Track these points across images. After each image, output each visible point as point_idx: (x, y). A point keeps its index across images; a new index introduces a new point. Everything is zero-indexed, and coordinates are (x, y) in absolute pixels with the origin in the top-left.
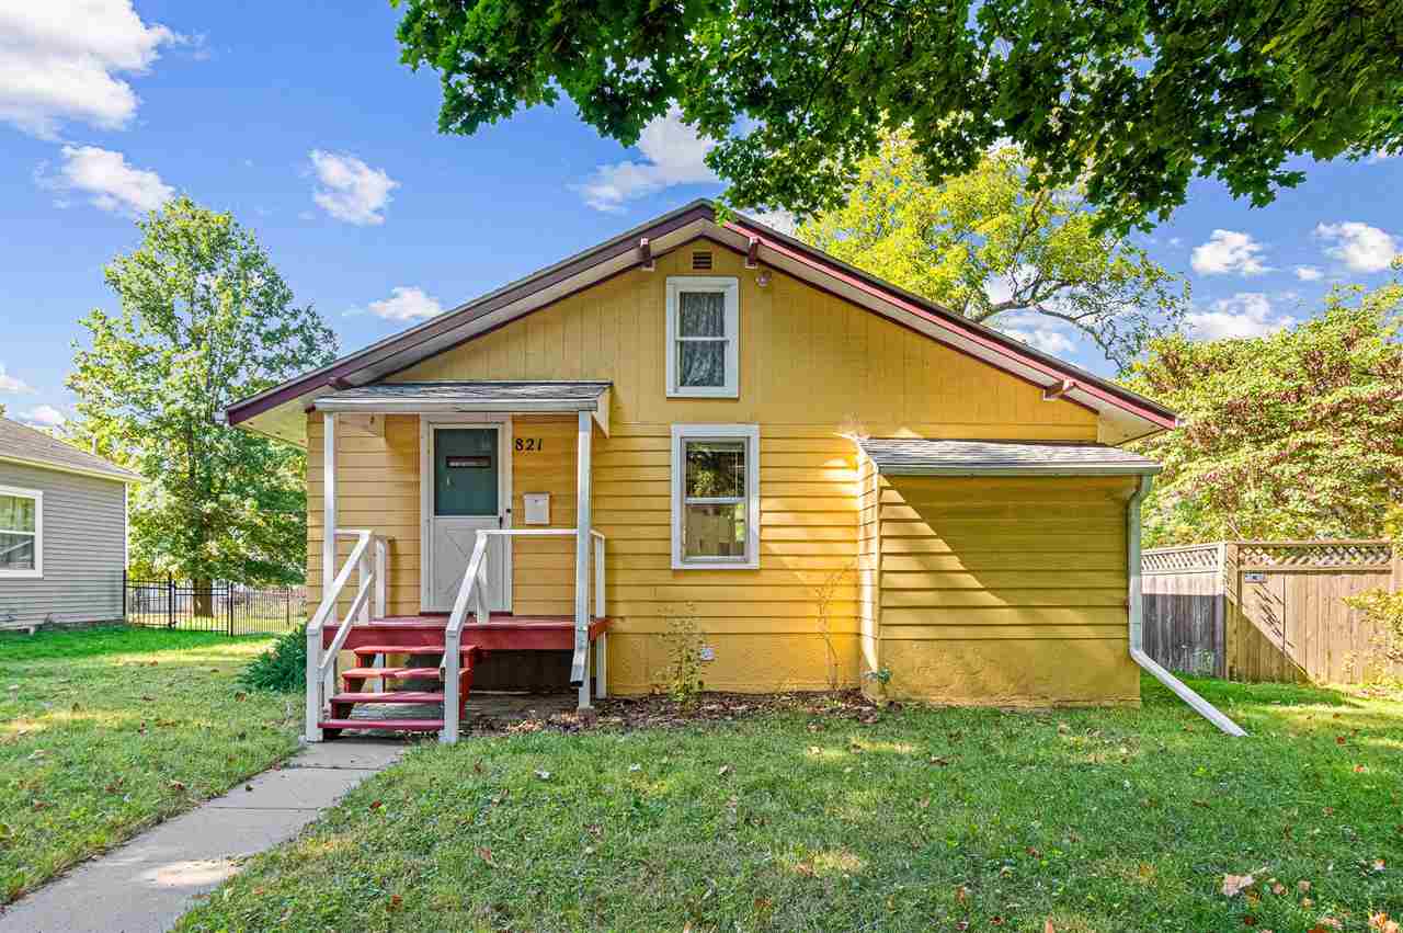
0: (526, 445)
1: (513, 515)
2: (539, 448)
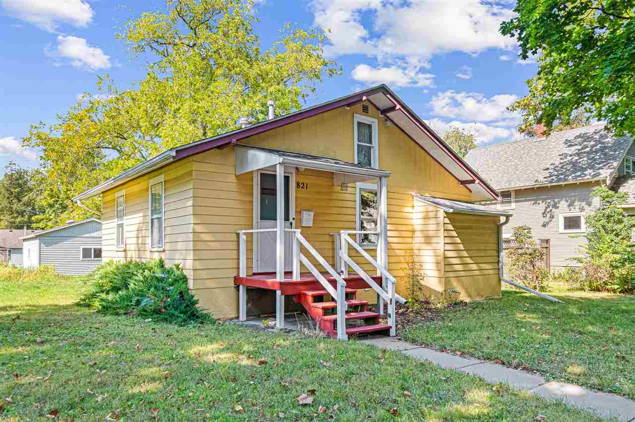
0: (301, 186)
1: (296, 221)
2: (307, 188)
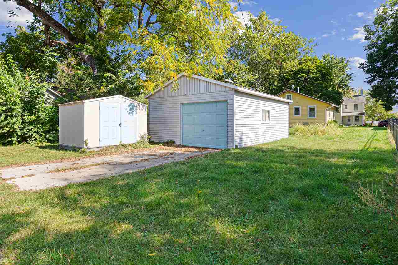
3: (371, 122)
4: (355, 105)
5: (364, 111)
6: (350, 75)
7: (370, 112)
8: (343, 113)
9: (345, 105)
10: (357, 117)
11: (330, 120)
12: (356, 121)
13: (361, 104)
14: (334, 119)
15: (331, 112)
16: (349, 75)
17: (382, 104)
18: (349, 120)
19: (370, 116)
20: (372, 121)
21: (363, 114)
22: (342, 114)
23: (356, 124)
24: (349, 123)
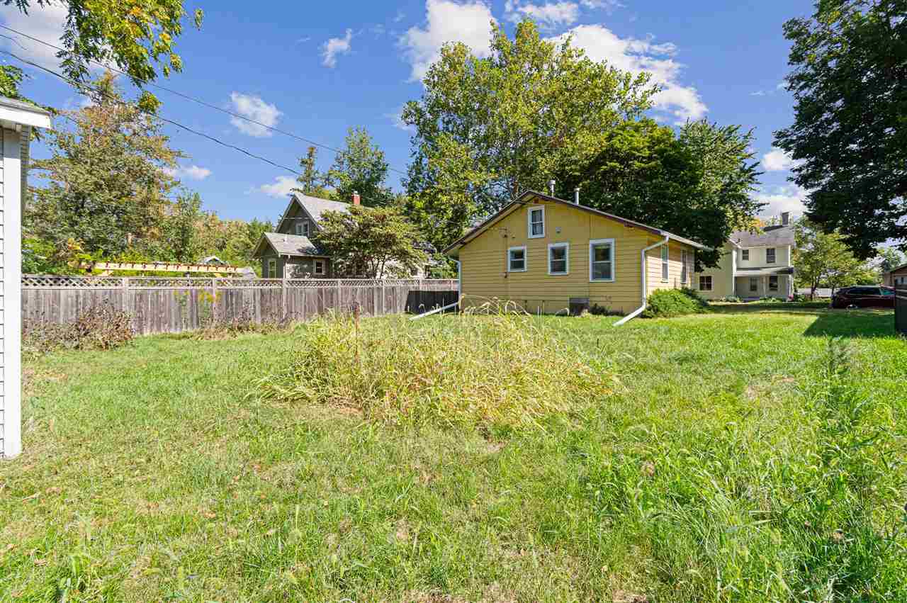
3: (809, 291)
4: (768, 250)
5: (790, 265)
6: (750, 170)
7: (807, 268)
8: (738, 269)
9: (744, 252)
10: (773, 279)
11: (669, 286)
12: (771, 290)
13: (784, 247)
14: (689, 286)
15: (670, 263)
16: (746, 168)
17: (844, 241)
18: (754, 288)
19: (805, 278)
20: (813, 290)
21: (790, 271)
22: (735, 273)
23: (771, 297)
24: (754, 294)
